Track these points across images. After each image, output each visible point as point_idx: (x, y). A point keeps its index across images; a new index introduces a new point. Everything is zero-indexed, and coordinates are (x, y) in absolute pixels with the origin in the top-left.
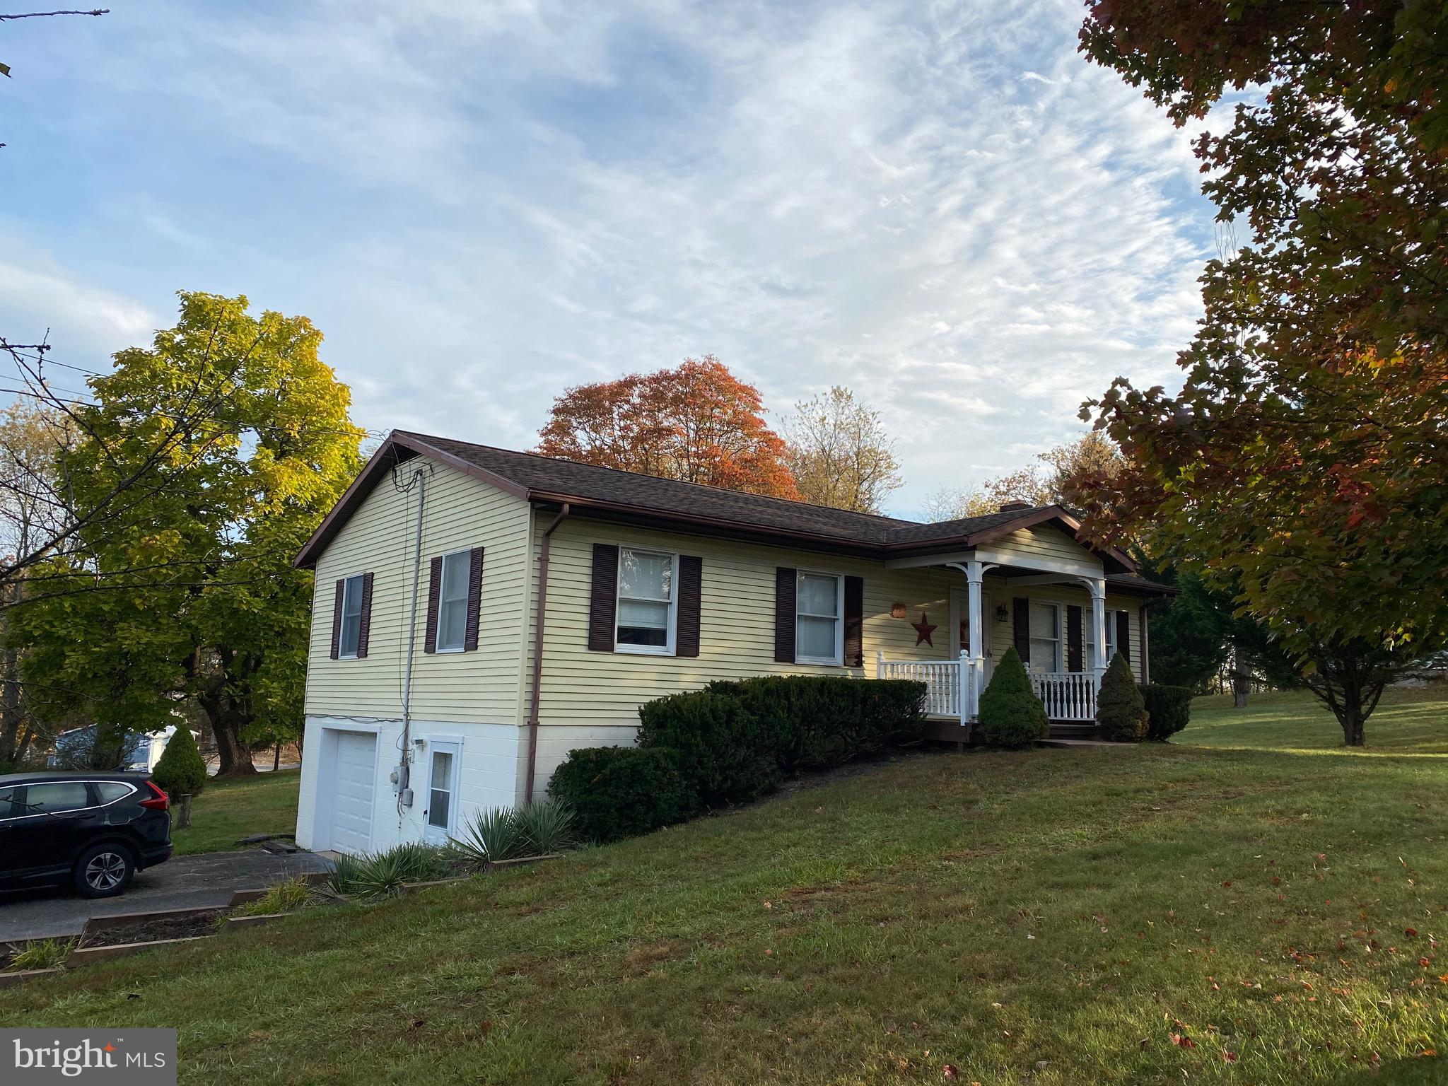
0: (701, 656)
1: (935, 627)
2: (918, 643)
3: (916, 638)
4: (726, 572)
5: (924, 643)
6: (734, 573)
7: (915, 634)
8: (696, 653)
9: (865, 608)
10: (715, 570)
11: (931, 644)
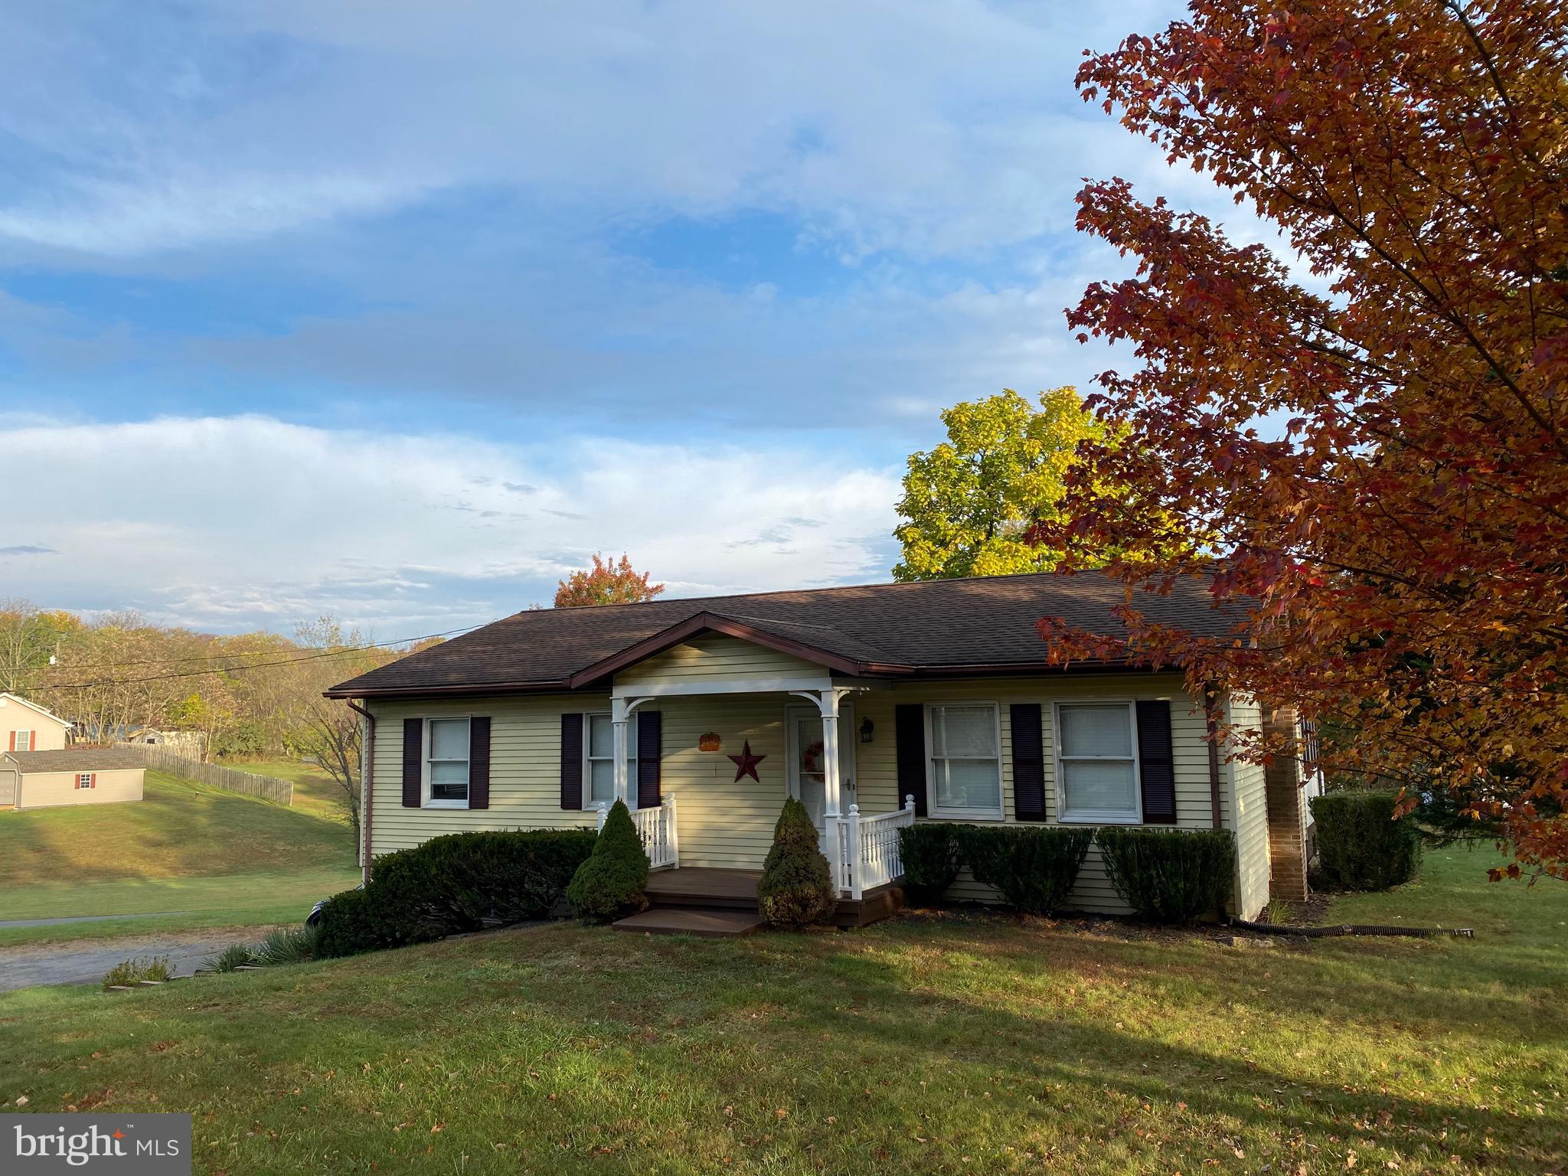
0: (491, 808)
1: (762, 757)
2: (738, 778)
3: (735, 773)
4: (513, 726)
5: (747, 778)
6: (521, 726)
7: (734, 769)
8: (486, 806)
9: (665, 744)
10: (503, 727)
11: (757, 779)
